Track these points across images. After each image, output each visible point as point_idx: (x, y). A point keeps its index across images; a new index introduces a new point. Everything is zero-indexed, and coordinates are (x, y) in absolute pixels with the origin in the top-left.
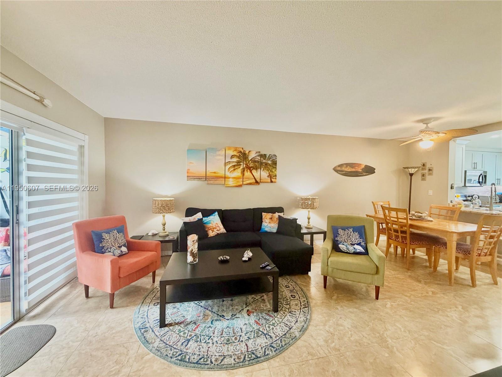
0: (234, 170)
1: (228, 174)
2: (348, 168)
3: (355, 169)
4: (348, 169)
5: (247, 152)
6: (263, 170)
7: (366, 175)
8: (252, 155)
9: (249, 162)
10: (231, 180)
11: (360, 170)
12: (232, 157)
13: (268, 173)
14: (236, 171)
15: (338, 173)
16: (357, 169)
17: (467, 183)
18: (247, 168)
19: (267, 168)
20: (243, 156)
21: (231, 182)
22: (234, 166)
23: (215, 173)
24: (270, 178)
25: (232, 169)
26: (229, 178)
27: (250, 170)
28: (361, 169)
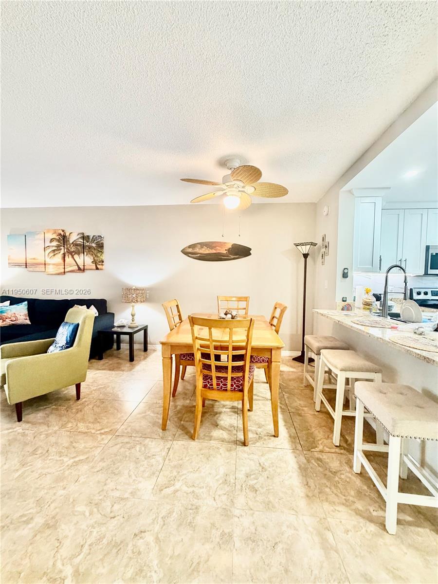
0: (54, 255)
1: (48, 261)
2: (204, 249)
3: (216, 250)
4: (205, 251)
5: (67, 234)
6: (87, 254)
7: (234, 259)
8: (73, 238)
9: (70, 246)
10: (51, 266)
11: (225, 252)
12: (52, 240)
13: (92, 258)
14: (56, 256)
15: (189, 256)
16: (219, 250)
17: (431, 269)
18: (68, 253)
19: (91, 252)
20: (63, 239)
21: (51, 269)
22: (54, 251)
23: (34, 259)
24: (95, 264)
25: (52, 254)
26: (49, 264)
27: (71, 255)
28: (226, 250)
